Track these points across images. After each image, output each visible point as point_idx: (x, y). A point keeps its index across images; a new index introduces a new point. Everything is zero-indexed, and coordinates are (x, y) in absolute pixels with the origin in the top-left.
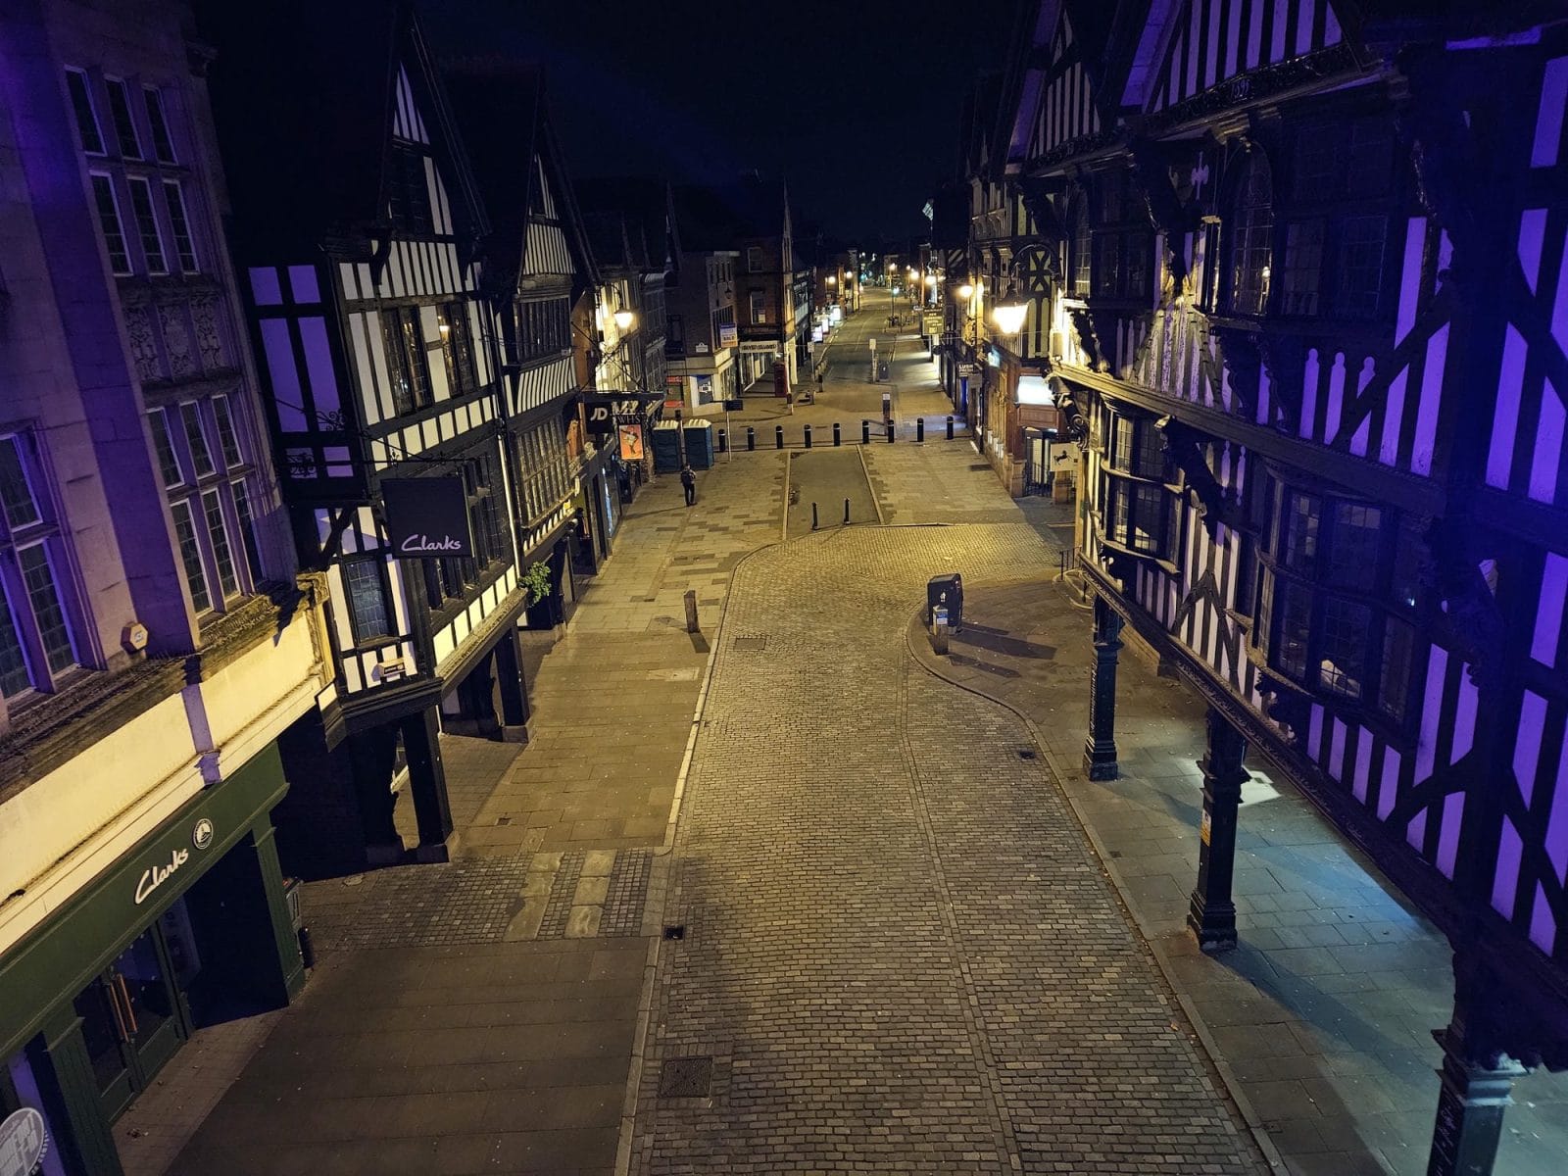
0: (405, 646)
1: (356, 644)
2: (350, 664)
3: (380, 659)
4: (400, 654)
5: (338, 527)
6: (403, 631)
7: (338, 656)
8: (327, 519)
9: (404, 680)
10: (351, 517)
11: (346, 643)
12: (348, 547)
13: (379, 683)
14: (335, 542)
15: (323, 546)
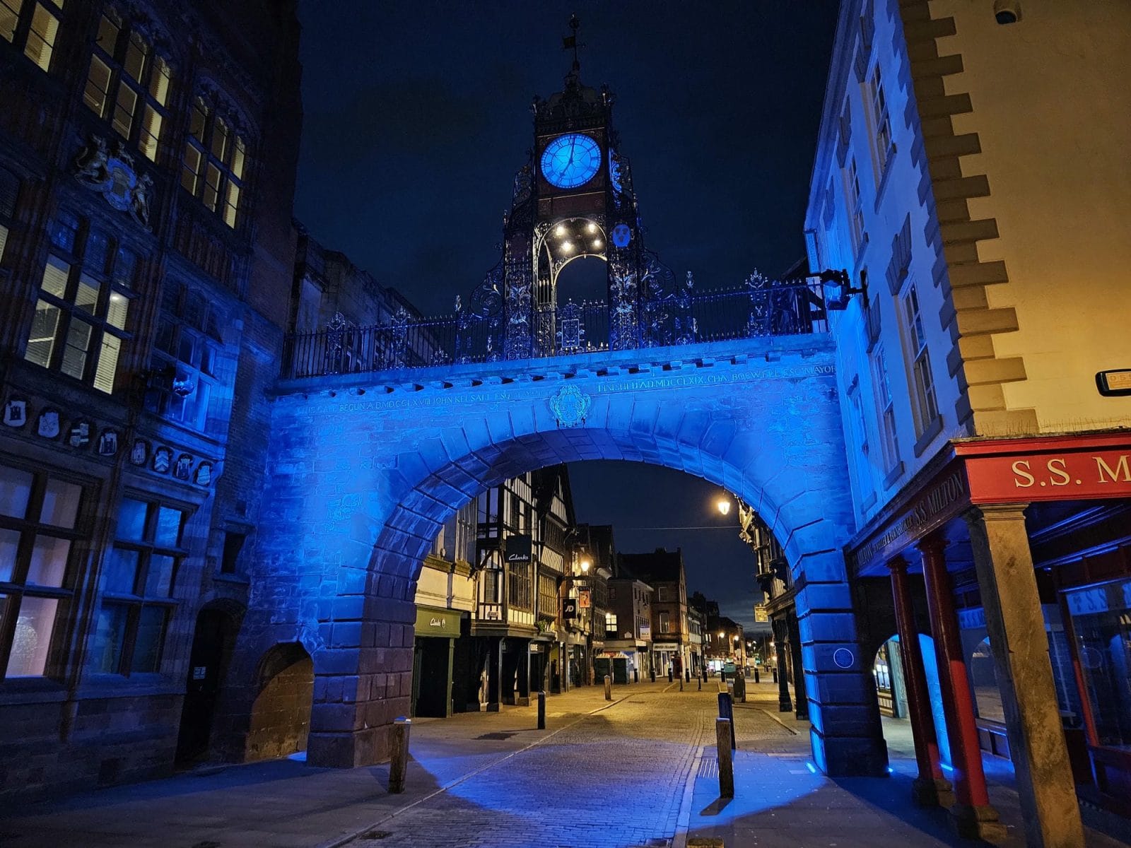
0: (499, 607)
1: (485, 601)
2: (481, 608)
3: (491, 610)
4: (497, 610)
5: (487, 557)
6: (500, 602)
7: (479, 604)
8: (484, 554)
9: (497, 621)
10: (491, 554)
11: (482, 600)
12: (488, 566)
13: (489, 619)
14: (485, 563)
15: (481, 563)
